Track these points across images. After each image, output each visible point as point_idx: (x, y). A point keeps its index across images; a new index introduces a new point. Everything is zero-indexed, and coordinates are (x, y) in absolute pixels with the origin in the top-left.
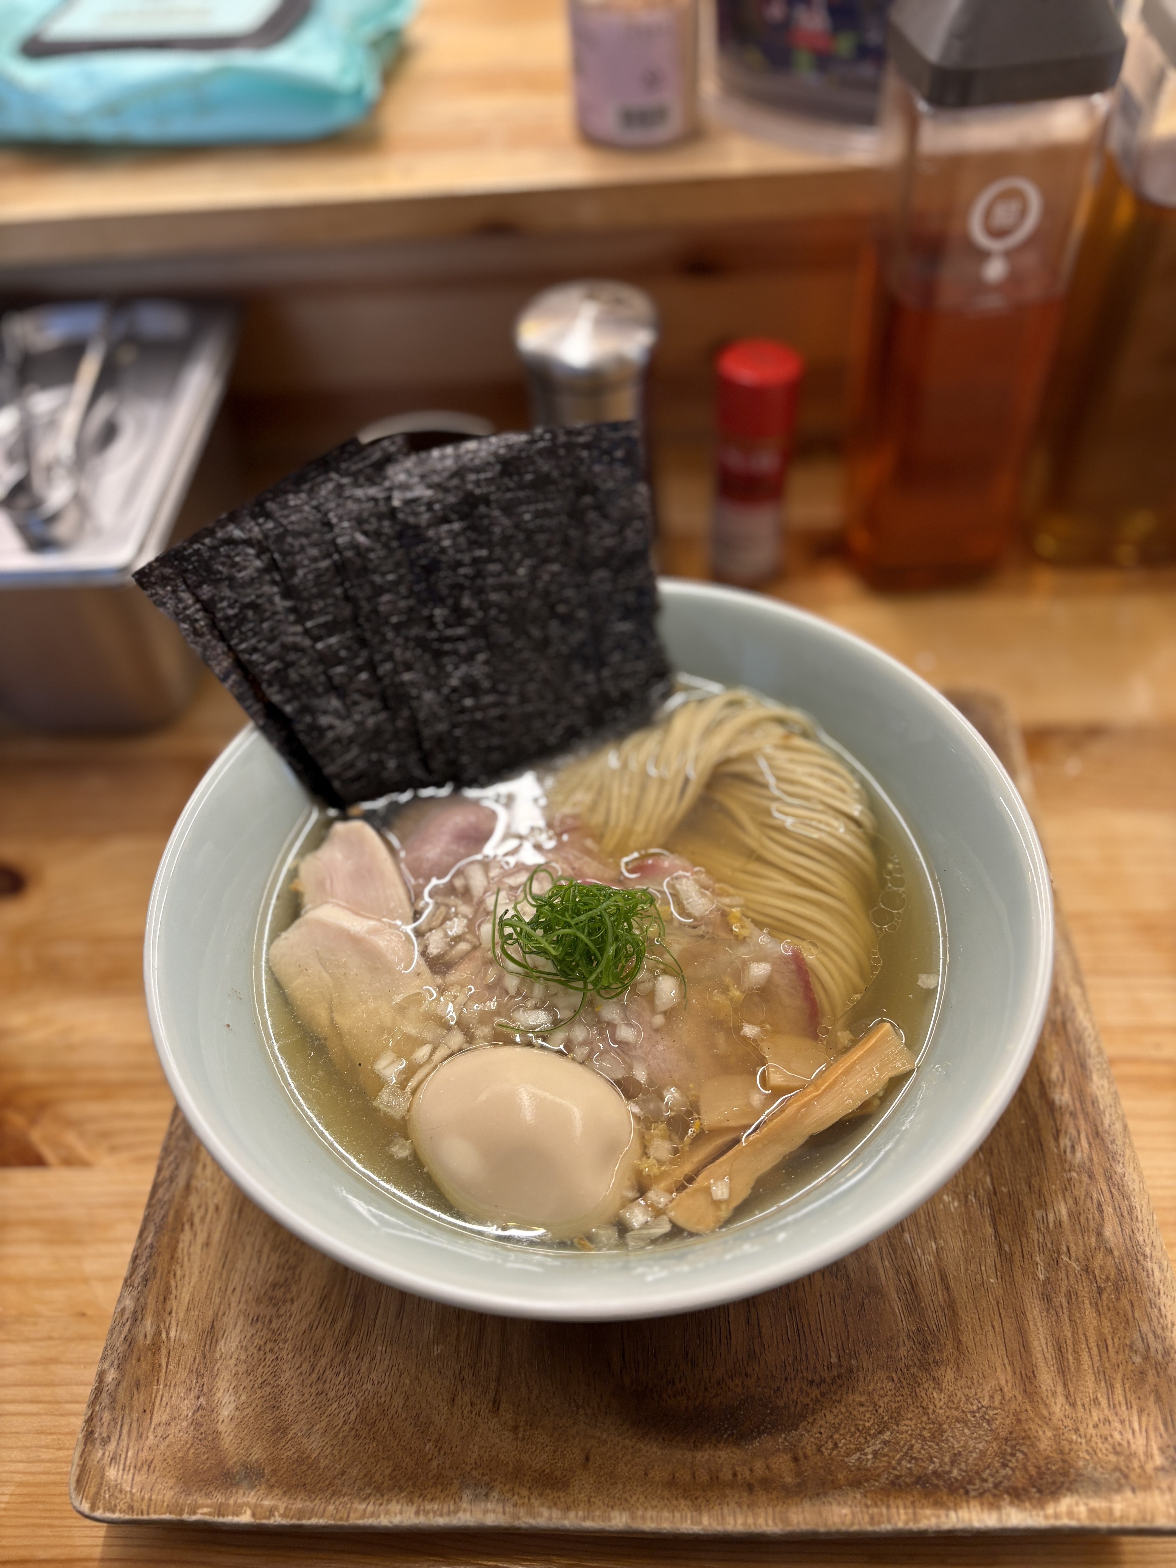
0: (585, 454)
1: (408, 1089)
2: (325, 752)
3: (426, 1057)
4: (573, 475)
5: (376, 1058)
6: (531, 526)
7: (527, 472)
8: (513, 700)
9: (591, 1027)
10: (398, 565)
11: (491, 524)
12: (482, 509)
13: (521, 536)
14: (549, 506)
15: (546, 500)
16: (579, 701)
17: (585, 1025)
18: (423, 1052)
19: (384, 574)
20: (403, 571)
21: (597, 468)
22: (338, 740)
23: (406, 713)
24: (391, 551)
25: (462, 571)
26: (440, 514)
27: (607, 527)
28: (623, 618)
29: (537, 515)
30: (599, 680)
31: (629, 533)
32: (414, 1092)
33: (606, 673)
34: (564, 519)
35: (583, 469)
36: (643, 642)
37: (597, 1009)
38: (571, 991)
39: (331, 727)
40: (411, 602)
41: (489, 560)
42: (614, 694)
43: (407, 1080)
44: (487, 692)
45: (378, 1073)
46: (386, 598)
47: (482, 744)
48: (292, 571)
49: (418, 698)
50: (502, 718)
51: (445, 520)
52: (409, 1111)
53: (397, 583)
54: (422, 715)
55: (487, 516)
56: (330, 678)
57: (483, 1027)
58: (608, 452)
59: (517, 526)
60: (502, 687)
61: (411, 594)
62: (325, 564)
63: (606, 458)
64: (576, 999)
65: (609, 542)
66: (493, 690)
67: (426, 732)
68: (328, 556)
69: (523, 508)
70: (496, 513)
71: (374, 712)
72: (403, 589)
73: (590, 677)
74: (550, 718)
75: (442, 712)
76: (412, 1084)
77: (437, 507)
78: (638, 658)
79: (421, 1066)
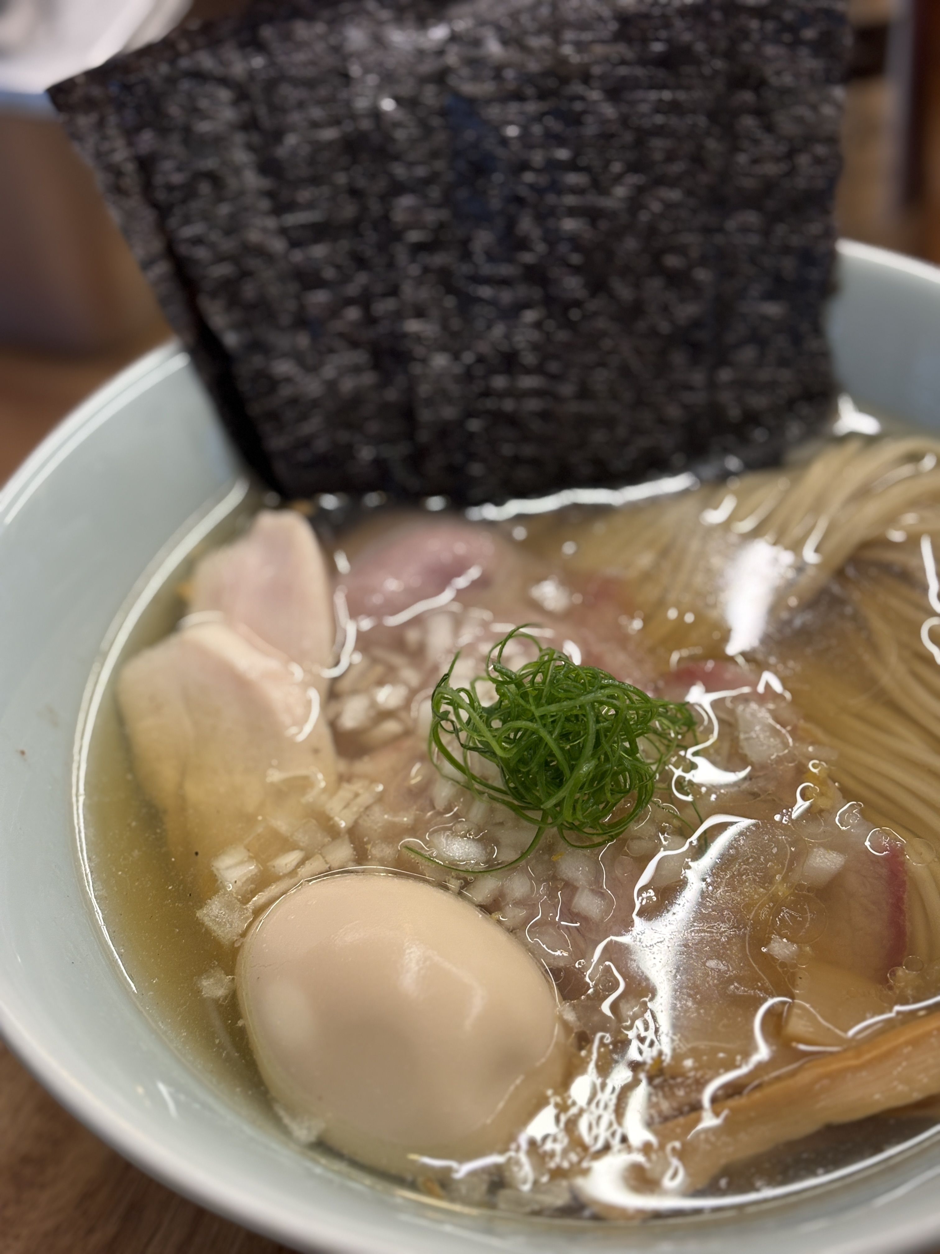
0: (754, 24)
1: (250, 905)
2: (274, 416)
3: (290, 867)
4: (730, 54)
5: (220, 849)
6: (646, 123)
7: (657, 40)
8: (567, 389)
9: (539, 883)
10: (435, 155)
11: (584, 112)
12: (577, 88)
13: (628, 137)
14: (682, 96)
15: (679, 87)
16: (674, 412)
17: (531, 878)
18: (289, 860)
19: (411, 165)
20: (440, 165)
21: (770, 50)
22: (294, 401)
23: (400, 380)
24: (427, 130)
25: (529, 177)
26: (511, 86)
27: (768, 144)
28: (770, 296)
29: (660, 108)
30: (712, 385)
31: (803, 160)
32: (258, 911)
33: (725, 375)
34: (702, 121)
35: (746, 47)
36: (797, 339)
37: (554, 858)
38: (525, 823)
39: (288, 380)
40: (444, 214)
41: (572, 166)
42: (734, 413)
43: (254, 893)
44: (528, 371)
45: (216, 872)
46: (406, 201)
47: (507, 450)
48: (277, 136)
49: (424, 361)
50: (544, 415)
51: (518, 96)
52: (244, 934)
53: (428, 181)
54: (424, 390)
55: (582, 98)
56: (302, 308)
57: (384, 846)
58: (793, 29)
59: (624, 120)
60: (553, 367)
61: (447, 201)
62: (329, 134)
63: (787, 37)
64: (527, 836)
65: (771, 169)
66: (539, 370)
67: (425, 415)
68: (336, 122)
69: (639, 94)
70: (595, 95)
71: (356, 369)
72: (435, 193)
73: (698, 377)
74: (622, 432)
75: (454, 389)
76: (258, 899)
77: (510, 74)
78: (783, 362)
79: (277, 878)
